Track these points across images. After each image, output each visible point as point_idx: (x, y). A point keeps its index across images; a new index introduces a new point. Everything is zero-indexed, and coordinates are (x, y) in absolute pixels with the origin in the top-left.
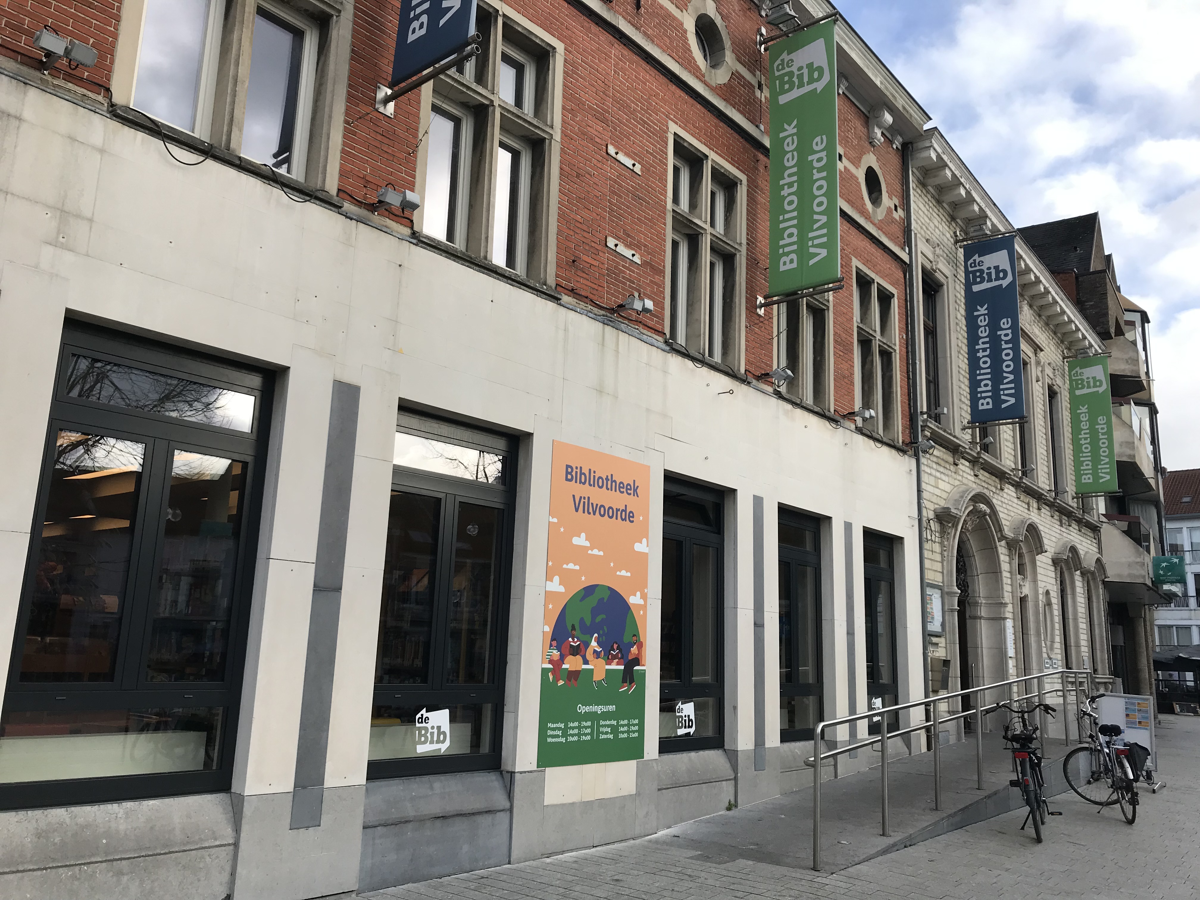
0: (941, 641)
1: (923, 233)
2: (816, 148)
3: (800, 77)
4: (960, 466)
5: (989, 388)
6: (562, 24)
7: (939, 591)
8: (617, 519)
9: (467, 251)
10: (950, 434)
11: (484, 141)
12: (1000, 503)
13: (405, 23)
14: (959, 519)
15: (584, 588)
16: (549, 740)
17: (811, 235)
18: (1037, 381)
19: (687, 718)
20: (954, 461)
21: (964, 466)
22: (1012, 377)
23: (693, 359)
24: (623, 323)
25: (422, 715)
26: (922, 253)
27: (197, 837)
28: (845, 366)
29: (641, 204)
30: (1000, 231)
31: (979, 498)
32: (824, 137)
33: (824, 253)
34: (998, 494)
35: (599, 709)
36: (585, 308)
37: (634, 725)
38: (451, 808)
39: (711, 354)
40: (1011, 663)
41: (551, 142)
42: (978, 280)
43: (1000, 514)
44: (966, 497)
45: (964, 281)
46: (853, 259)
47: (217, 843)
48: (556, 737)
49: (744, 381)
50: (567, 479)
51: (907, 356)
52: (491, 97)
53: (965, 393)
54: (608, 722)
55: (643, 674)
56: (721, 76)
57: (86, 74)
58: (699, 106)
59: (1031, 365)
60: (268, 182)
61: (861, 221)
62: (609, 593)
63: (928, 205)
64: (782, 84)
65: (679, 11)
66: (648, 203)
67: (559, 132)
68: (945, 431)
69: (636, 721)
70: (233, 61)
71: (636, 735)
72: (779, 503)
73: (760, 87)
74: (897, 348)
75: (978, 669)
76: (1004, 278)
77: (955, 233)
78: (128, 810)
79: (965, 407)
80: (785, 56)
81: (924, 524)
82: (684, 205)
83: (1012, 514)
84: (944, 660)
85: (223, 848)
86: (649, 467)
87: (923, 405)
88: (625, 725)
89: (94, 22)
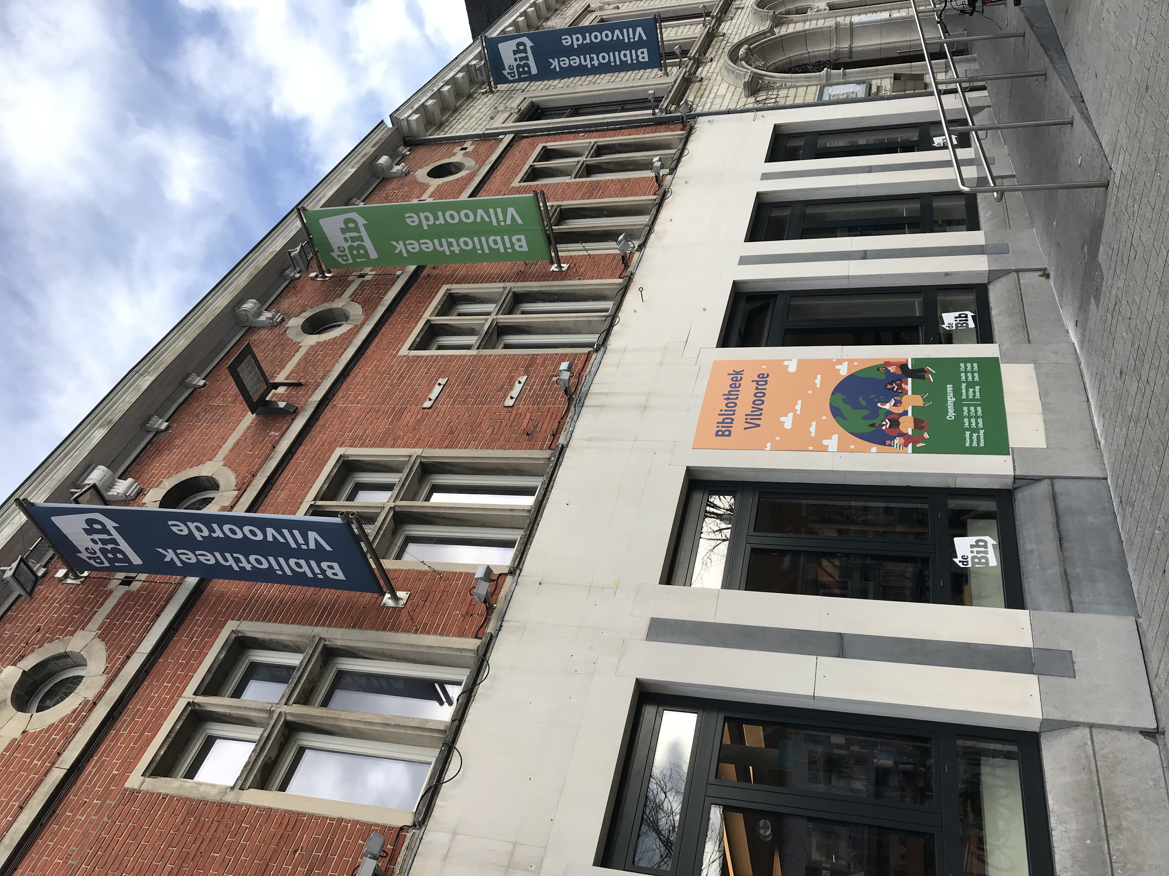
0: (875, 83)
1: (485, 123)
2: (417, 222)
3: (353, 239)
4: (703, 75)
5: (628, 52)
6: (319, 450)
7: (826, 88)
8: (765, 389)
9: (523, 529)
10: (673, 86)
11: (425, 514)
12: (737, 36)
13: (328, 583)
14: (755, 73)
15: (834, 417)
16: (982, 444)
17: (495, 223)
18: (618, 8)
19: (958, 319)
20: (699, 81)
21: (703, 72)
22: (617, 32)
23: (611, 325)
24: (581, 389)
25: (960, 562)
26: (503, 123)
27: (1085, 761)
28: (612, 187)
29: (474, 377)
30: (481, 51)
31: (733, 56)
32: (406, 215)
33: (511, 211)
34: (729, 38)
35: (951, 399)
36: (569, 424)
37: (966, 367)
38: (1050, 532)
39: (606, 310)
40: (896, 14)
41: (423, 457)
42: (526, 69)
43: (748, 34)
44: (733, 68)
45: (527, 83)
46: (512, 185)
47: (1089, 742)
48: (980, 439)
49: (630, 279)
50: (729, 435)
51: (600, 131)
52: (387, 509)
53: (633, 75)
54: (964, 391)
55: (915, 361)
56: (356, 310)
57: (389, 846)
58: (383, 330)
59: (603, 16)
60: (473, 697)
61: (477, 180)
62: (837, 394)
63: (459, 119)
64: (359, 256)
65: (300, 349)
66: (472, 371)
67: (414, 450)
68: (670, 92)
69: (962, 365)
70: (369, 727)
71: (975, 365)
72: (745, 241)
73: (362, 276)
74: (593, 141)
75: (902, 47)
76: (524, 44)
77: (483, 93)
78: (1058, 822)
79: (646, 74)
80: (335, 255)
81: (761, 105)
82: (472, 340)
83: (748, 23)
84: (894, 79)
85: (1094, 738)
86: (715, 362)
87: (646, 114)
88: (966, 376)
89: (344, 839)
